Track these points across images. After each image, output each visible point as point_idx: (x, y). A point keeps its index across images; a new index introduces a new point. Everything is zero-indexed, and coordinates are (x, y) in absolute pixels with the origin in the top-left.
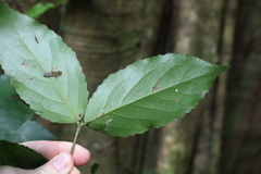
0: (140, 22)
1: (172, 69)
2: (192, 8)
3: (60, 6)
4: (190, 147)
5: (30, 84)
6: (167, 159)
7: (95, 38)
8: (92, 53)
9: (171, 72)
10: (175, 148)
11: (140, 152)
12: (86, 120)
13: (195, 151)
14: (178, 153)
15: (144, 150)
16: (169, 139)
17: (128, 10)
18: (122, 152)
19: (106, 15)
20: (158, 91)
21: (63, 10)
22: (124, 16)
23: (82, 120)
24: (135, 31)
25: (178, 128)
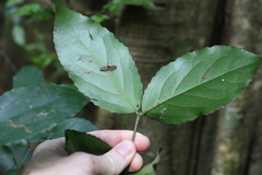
0: (192, 31)
1: (219, 60)
2: (245, 16)
3: (115, 17)
4: (245, 157)
5: (87, 78)
6: (221, 169)
7: (148, 47)
8: (146, 63)
9: (218, 63)
10: (229, 157)
11: (193, 161)
12: (144, 110)
13: (249, 161)
14: (232, 162)
15: (197, 159)
16: (223, 148)
17: (180, 20)
18: (176, 161)
19: (159, 26)
20: (207, 80)
21: (117, 21)
22: (177, 26)
23: (140, 110)
24: (187, 40)
25: (232, 137)
